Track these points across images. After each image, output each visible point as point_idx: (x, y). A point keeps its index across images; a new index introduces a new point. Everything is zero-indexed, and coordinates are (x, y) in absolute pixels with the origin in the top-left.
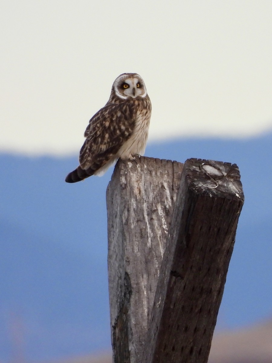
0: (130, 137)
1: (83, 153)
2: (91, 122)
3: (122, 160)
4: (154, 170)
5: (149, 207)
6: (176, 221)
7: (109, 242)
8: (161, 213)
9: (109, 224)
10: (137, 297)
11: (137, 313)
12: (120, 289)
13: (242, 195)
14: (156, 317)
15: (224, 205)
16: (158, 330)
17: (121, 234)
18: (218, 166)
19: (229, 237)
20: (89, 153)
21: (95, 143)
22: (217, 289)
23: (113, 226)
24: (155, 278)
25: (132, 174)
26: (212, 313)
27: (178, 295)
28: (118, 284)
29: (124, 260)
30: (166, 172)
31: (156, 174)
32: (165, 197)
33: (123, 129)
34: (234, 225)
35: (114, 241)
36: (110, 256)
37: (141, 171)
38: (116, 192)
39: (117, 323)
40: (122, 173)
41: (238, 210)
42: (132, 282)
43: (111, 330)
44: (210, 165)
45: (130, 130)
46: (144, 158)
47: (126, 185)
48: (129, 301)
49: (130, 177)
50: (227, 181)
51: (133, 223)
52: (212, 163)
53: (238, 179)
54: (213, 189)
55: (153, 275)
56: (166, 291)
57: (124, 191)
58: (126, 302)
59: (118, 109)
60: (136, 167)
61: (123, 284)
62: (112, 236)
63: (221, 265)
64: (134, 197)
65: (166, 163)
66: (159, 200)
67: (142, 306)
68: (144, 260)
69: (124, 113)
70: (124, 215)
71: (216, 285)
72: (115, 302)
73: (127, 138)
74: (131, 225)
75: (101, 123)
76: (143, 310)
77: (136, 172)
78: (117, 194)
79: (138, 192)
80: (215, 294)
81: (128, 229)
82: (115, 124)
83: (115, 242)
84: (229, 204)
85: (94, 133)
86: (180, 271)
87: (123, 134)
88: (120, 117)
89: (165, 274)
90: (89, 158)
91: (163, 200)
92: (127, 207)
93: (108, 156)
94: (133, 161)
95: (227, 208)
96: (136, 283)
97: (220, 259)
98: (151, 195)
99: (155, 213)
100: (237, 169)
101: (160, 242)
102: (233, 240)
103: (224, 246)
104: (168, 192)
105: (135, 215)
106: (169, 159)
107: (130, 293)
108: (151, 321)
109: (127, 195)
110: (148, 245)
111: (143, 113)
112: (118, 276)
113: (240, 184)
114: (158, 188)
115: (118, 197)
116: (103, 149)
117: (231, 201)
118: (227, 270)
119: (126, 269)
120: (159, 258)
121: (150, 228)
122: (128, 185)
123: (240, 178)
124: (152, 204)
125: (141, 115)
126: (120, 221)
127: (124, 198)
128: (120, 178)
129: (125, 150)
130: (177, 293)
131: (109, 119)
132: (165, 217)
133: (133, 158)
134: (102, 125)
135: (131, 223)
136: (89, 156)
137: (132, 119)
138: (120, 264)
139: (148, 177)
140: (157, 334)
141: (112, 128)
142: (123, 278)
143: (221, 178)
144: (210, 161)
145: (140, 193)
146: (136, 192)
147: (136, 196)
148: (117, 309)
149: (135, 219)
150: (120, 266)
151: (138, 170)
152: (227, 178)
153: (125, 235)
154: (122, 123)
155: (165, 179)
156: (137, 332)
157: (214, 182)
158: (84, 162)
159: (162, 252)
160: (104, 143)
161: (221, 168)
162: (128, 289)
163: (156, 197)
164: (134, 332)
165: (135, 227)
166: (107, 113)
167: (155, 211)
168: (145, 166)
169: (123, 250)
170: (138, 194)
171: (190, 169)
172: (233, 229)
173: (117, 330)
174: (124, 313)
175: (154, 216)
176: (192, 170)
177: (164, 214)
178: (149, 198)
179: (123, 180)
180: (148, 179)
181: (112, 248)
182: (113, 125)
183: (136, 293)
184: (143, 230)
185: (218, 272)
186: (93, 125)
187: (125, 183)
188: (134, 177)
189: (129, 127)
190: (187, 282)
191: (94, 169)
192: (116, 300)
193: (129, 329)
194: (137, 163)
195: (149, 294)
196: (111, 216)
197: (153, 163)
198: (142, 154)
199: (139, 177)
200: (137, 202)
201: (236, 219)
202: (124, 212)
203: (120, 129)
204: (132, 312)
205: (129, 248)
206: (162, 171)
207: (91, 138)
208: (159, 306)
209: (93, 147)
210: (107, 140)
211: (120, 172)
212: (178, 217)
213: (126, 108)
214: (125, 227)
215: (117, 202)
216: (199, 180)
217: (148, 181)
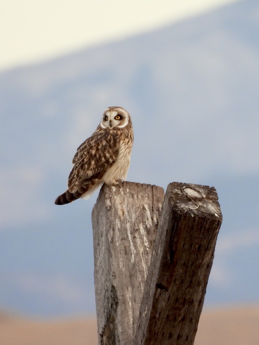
0: (114, 164)
1: (71, 178)
2: (79, 150)
3: (107, 185)
4: (136, 193)
5: (132, 226)
6: (160, 238)
7: (96, 259)
8: (143, 232)
9: (94, 243)
10: (123, 308)
11: (123, 322)
12: (107, 301)
13: (221, 215)
14: (142, 325)
15: (204, 224)
16: (145, 337)
17: (107, 251)
18: (197, 189)
19: (209, 253)
20: (76, 178)
21: (82, 169)
22: (198, 299)
23: (98, 244)
24: (138, 291)
25: (116, 197)
26: (194, 321)
27: (163, 305)
28: (105, 296)
29: (110, 275)
30: (147, 195)
31: (138, 197)
32: (146, 218)
33: (107, 157)
34: (213, 242)
35: (100, 258)
36: (96, 271)
37: (124, 194)
38: (101, 213)
39: (104, 332)
40: (107, 196)
41: (217, 228)
42: (118, 294)
43: (99, 338)
44: (191, 188)
45: (114, 157)
46: (127, 182)
47: (111, 207)
48: (116, 311)
49: (114, 200)
50: (206, 203)
51: (118, 241)
52: (192, 186)
53: (216, 201)
54: (194, 210)
55: (137, 288)
56: (152, 302)
57: (109, 212)
58: (113, 312)
59: (103, 139)
60: (120, 191)
61: (110, 296)
62: (98, 253)
63: (202, 278)
64: (118, 218)
65: (146, 187)
66: (141, 220)
67: (128, 316)
68: (128, 274)
69: (108, 142)
70: (109, 234)
71: (197, 296)
72: (103, 312)
73: (111, 165)
74: (116, 243)
75: (88, 151)
76: (129, 320)
77: (120, 196)
78: (103, 215)
79: (122, 213)
80: (196, 304)
81: (114, 246)
82: (100, 152)
83: (102, 259)
84: (209, 223)
85: (81, 160)
86: (165, 283)
87: (107, 161)
88: (106, 146)
89: (150, 286)
90: (77, 183)
91: (144, 220)
92: (112, 226)
93: (94, 181)
94: (116, 186)
95: (207, 226)
96: (122, 295)
97: (201, 273)
98: (134, 216)
99: (137, 232)
100: (215, 191)
101: (142, 258)
102: (213, 255)
103: (204, 261)
104: (148, 213)
105: (120, 234)
106: (149, 184)
107: (117, 304)
108: (138, 329)
109: (112, 216)
110: (132, 261)
111: (125, 142)
112: (105, 289)
113: (218, 205)
114: (140, 210)
115: (104, 218)
116: (89, 174)
117: (211, 220)
118: (207, 283)
119: (112, 283)
120: (142, 273)
121: (133, 245)
122: (113, 207)
123: (218, 199)
124: (135, 224)
125: (124, 144)
126: (106, 239)
127: (109, 219)
128: (105, 200)
129: (109, 176)
130: (162, 304)
131: (95, 148)
132: (146, 235)
133: (116, 183)
134: (88, 153)
135: (116, 241)
136: (76, 180)
137: (116, 148)
138: (107, 278)
139: (131, 200)
140: (144, 341)
141: (98, 156)
142: (110, 291)
143: (202, 200)
144: (190, 184)
145: (123, 214)
146: (120, 213)
147: (120, 217)
148: (104, 319)
149: (119, 237)
150: (106, 280)
151: (121, 194)
152: (206, 200)
153: (111, 252)
154: (106, 151)
155: (145, 202)
156: (123, 339)
157: (195, 204)
158: (72, 186)
159: (144, 267)
160: (90, 169)
161: (200, 191)
162: (114, 300)
163: (138, 217)
164: (121, 340)
165: (120, 245)
166: (93, 142)
167: (137, 230)
168: (128, 190)
169: (110, 266)
170: (122, 215)
171: (172, 192)
172: (213, 245)
173: (105, 338)
174: (111, 323)
175: (137, 235)
176: (174, 193)
177: (145, 233)
178: (131, 219)
179: (108, 202)
180: (130, 202)
181: (98, 264)
182: (98, 153)
183: (122, 304)
184: (127, 248)
185: (199, 284)
186: (81, 153)
187: (110, 205)
188: (118, 199)
189: (113, 155)
190: (171, 294)
191: (81, 193)
192: (103, 310)
193: (116, 337)
194: (120, 188)
195: (134, 305)
196: (97, 236)
197: (134, 187)
198: (125, 179)
199: (122, 200)
200: (121, 222)
201: (215, 237)
202: (110, 231)
203: (105, 157)
204: (119, 321)
205: (115, 263)
206: (143, 194)
207: (79, 165)
208: (145, 315)
209: (80, 173)
210: (93, 166)
211: (105, 195)
212: (162, 235)
213: (110, 137)
214: (111, 245)
215: (102, 222)
216: (181, 202)
217: (130, 203)
